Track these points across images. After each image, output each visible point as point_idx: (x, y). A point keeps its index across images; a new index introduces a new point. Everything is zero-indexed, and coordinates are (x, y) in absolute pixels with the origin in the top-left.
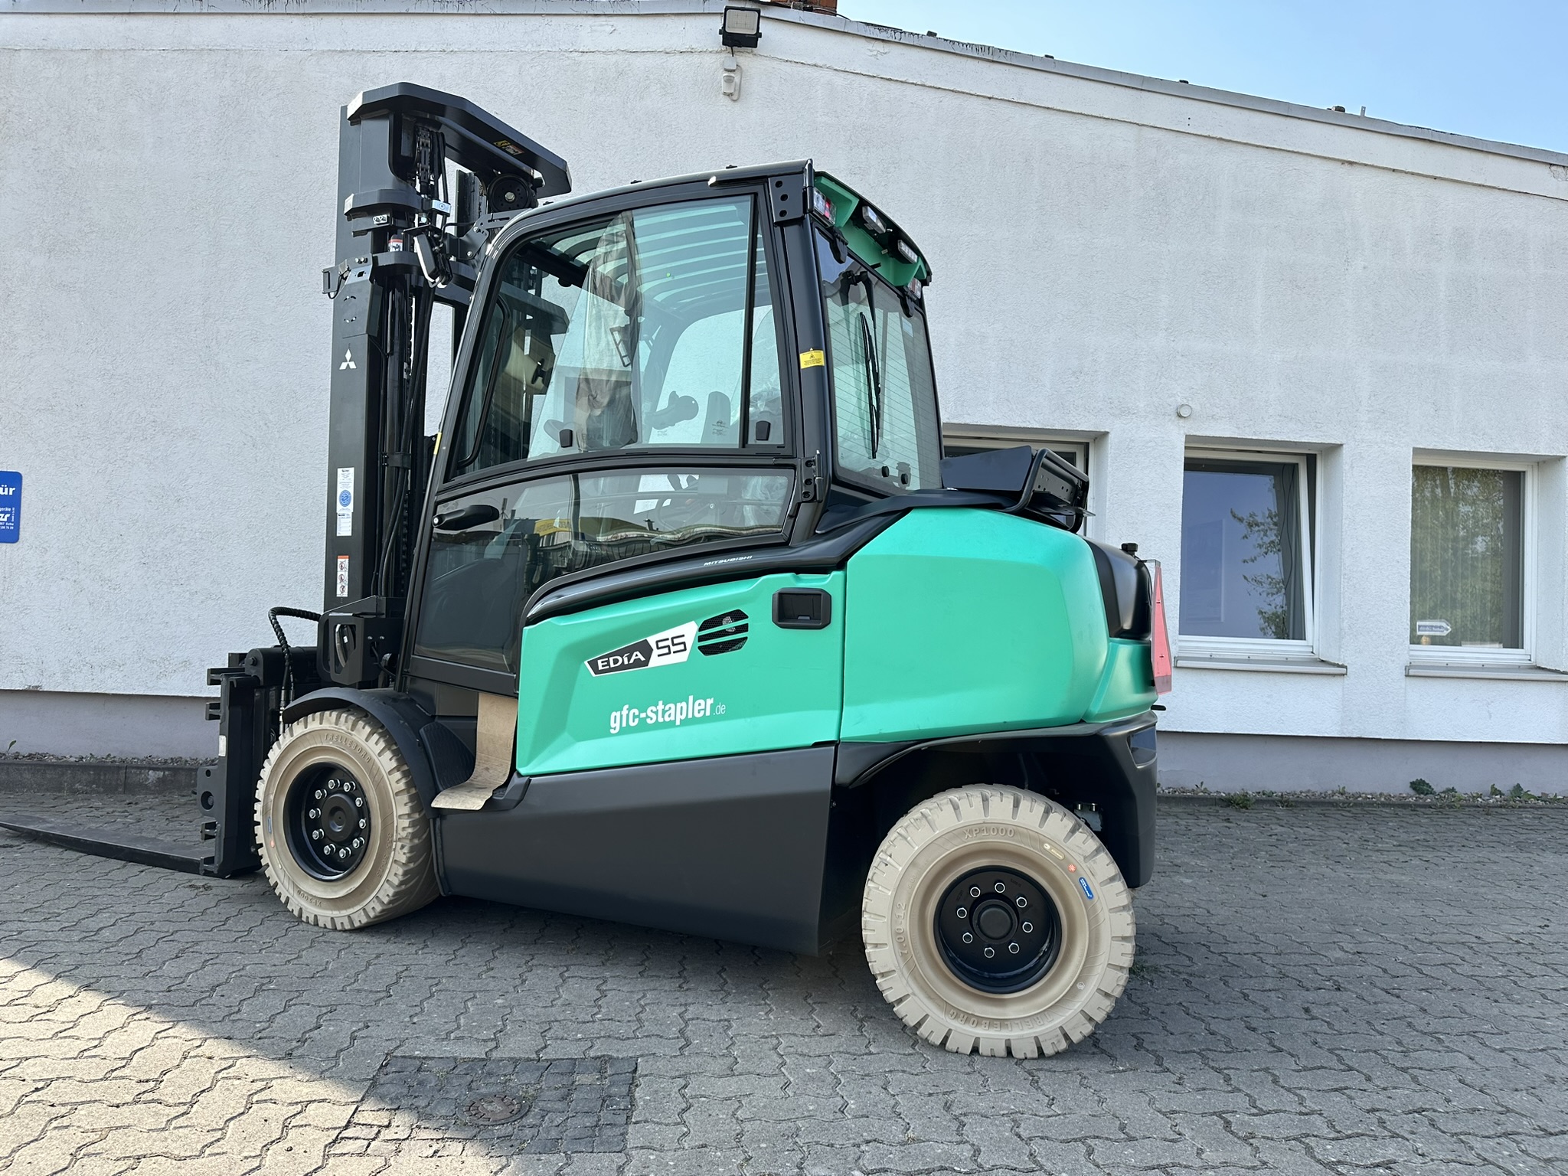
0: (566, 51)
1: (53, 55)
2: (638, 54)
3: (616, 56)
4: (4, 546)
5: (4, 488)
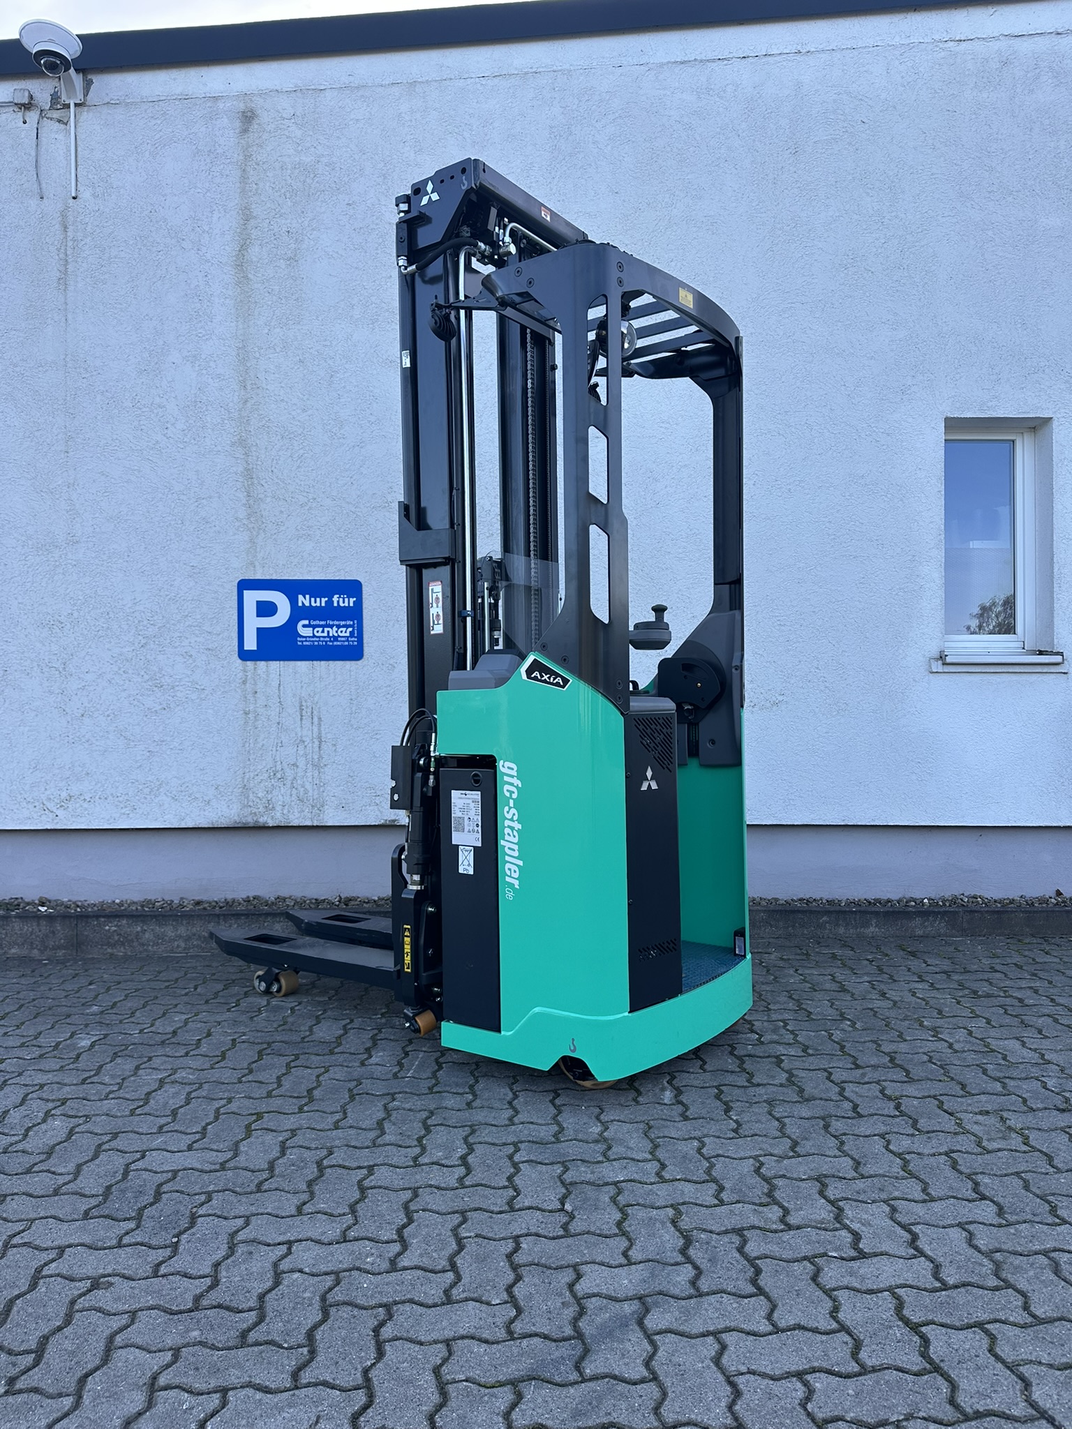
0: (940, 41)
1: (360, 93)
2: (1024, 38)
3: (998, 43)
4: (348, 665)
5: (344, 598)
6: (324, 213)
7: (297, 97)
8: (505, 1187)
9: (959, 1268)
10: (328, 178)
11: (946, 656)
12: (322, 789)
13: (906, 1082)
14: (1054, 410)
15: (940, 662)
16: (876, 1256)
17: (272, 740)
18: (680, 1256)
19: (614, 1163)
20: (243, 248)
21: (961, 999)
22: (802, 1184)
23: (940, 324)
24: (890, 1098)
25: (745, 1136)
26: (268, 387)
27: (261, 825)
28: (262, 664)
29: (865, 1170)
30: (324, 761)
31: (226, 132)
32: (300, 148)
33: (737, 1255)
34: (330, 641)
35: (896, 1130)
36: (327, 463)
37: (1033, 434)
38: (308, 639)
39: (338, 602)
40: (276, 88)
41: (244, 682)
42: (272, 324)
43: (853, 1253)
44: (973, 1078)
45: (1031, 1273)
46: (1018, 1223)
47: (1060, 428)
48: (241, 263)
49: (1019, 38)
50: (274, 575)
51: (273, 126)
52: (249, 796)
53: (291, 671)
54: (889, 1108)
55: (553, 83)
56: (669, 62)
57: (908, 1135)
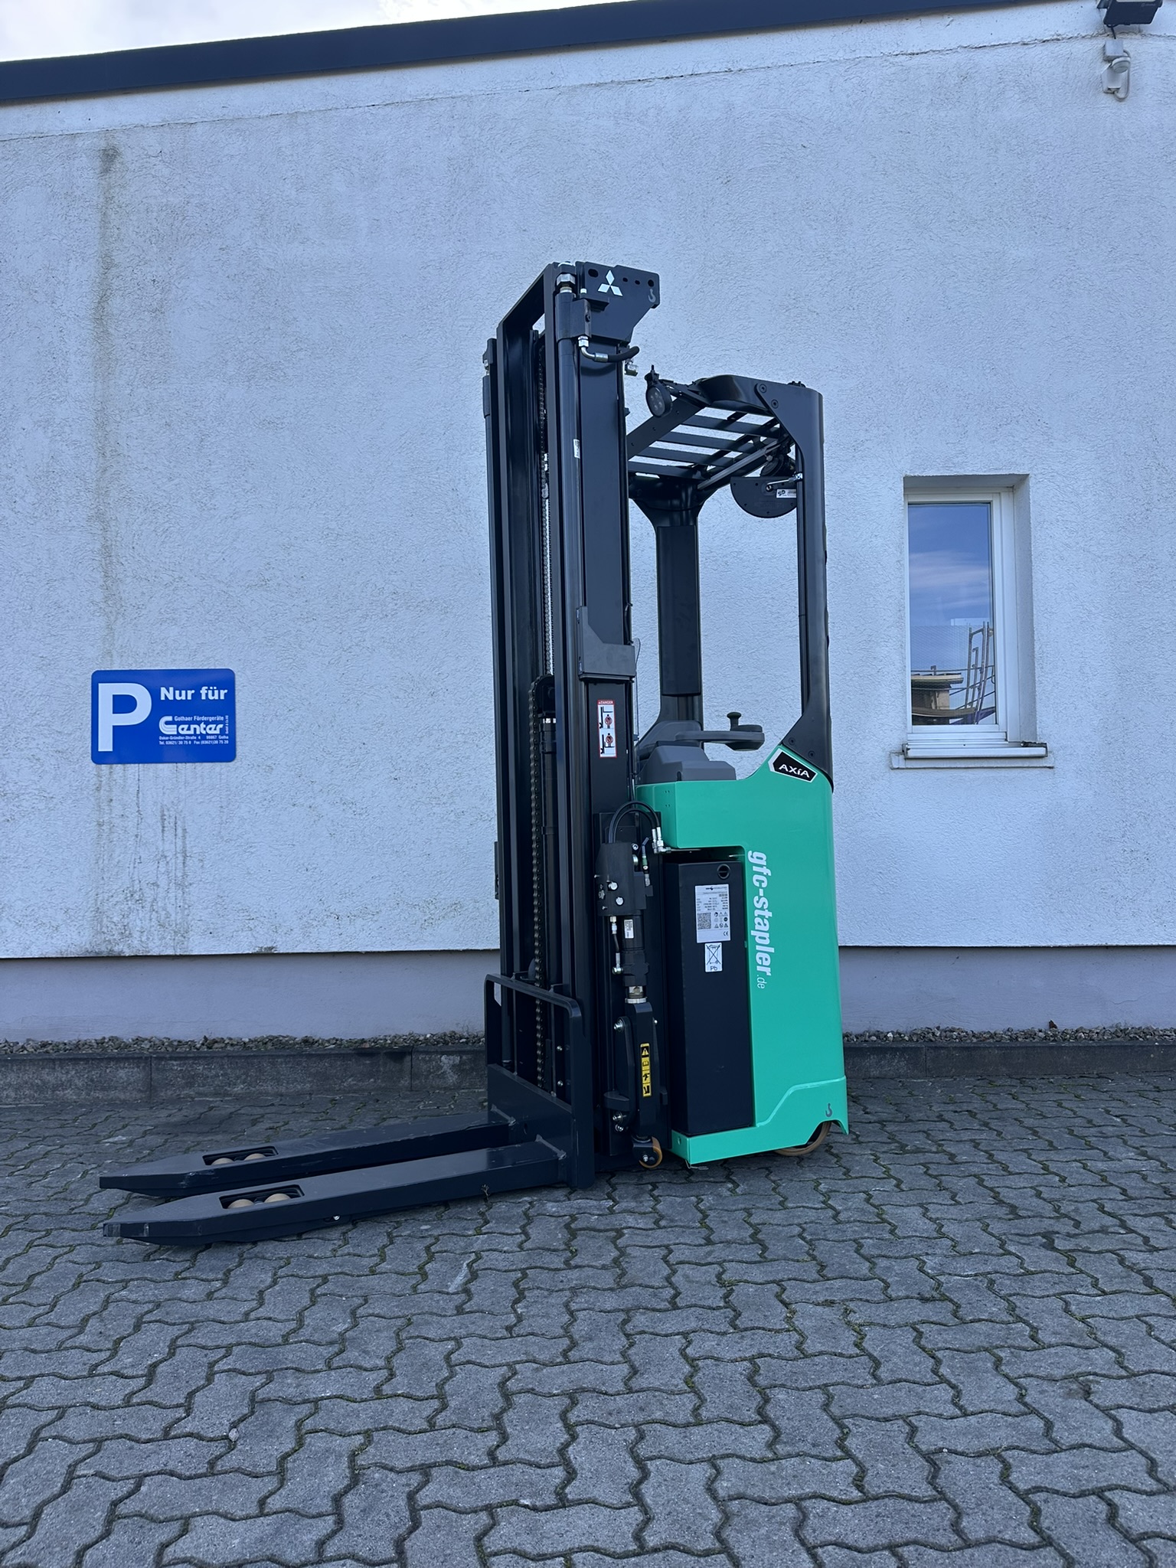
0: (890, 55)
1: (235, 127)
2: (986, 50)
3: (956, 56)
4: (218, 767)
5: (213, 690)
6: (194, 259)
7: (164, 132)
8: (178, 1406)
9: (674, 1522)
10: (198, 221)
11: (908, 749)
12: (186, 912)
13: (755, 1263)
14: (1030, 466)
15: (902, 757)
16: (579, 1504)
17: (129, 855)
18: (330, 1504)
19: (333, 1373)
20: (103, 299)
21: (881, 1156)
22: (548, 1402)
23: (896, 370)
24: (723, 1285)
25: (518, 1336)
26: (130, 454)
27: (116, 954)
28: (118, 768)
29: (637, 1382)
30: (189, 880)
31: (85, 172)
32: (167, 188)
33: (402, 1503)
34: (197, 740)
35: (706, 1327)
36: (196, 537)
37: (1011, 494)
38: (171, 738)
39: (207, 694)
40: (142, 123)
41: (98, 789)
42: (136, 383)
43: (551, 1500)
44: (841, 1257)
45: (763, 1531)
46: (790, 1456)
47: (1038, 486)
48: (100, 316)
49: (981, 50)
50: (134, 665)
51: (138, 165)
52: (102, 921)
53: (151, 774)
54: (715, 1297)
55: (451, 111)
56: (582, 85)
57: (718, 1334)
